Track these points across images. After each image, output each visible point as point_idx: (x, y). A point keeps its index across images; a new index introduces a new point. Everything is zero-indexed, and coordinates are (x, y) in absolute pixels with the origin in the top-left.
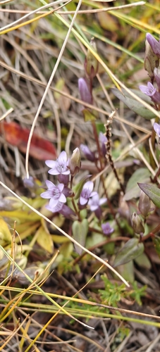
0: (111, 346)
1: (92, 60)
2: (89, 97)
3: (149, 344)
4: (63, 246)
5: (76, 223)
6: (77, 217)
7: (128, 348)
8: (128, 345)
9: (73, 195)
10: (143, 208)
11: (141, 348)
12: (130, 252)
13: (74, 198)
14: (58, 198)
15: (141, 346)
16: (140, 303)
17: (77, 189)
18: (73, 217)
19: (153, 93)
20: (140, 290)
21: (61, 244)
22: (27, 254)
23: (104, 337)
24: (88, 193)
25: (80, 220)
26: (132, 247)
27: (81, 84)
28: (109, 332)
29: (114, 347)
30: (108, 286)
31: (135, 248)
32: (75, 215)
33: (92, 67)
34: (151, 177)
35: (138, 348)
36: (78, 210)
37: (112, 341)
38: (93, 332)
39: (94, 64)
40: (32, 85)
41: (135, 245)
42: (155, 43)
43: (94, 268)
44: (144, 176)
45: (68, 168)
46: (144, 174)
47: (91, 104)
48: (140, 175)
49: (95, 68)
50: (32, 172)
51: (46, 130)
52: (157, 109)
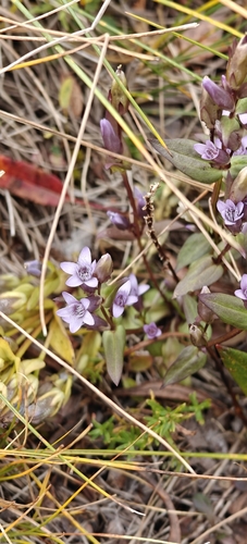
1: (119, 95)
2: (116, 144)
3: (215, 466)
4: (87, 337)
5: (107, 333)
6: (109, 327)
9: (103, 301)
12: (186, 365)
13: (103, 304)
14: (82, 317)
15: (204, 469)
16: (202, 422)
17: (107, 293)
18: (104, 328)
19: (215, 156)
24: (124, 297)
25: (113, 329)
27: (104, 128)
30: (157, 412)
31: (194, 359)
32: (106, 326)
33: (120, 104)
34: (212, 258)
36: (109, 316)
39: (122, 100)
40: (23, 84)
41: (193, 354)
42: (216, 91)
43: (133, 365)
44: (202, 246)
45: (95, 275)
46: (202, 241)
47: (120, 153)
48: (196, 243)
49: (124, 104)
50: (33, 223)
51: (49, 154)
52: (220, 168)
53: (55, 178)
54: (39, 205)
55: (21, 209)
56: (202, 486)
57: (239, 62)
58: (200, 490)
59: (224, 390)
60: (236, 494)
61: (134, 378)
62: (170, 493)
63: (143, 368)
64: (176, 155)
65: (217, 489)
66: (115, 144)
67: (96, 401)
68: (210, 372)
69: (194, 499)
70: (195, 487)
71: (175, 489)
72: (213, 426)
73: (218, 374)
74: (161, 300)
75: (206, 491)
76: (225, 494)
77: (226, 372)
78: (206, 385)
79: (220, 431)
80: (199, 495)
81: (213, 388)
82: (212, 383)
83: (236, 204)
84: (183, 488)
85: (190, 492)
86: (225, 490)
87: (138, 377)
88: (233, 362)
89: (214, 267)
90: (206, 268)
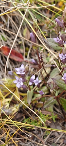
0: (44, 137)
1: (35, 26)
3: (59, 136)
4: (26, 96)
5: (28, 91)
6: (29, 89)
7: (50, 137)
8: (50, 136)
9: (27, 81)
10: (55, 86)
11: (56, 138)
12: (50, 102)
13: (27, 82)
14: (20, 83)
15: (56, 137)
16: (55, 121)
17: (28, 79)
18: (27, 89)
19: (59, 41)
20: (55, 117)
21: (25, 96)
22: (10, 102)
23: (41, 133)
24: (33, 80)
25: (30, 90)
26: (51, 101)
27: (31, 35)
28: (43, 131)
29: (45, 137)
30: (41, 115)
31: (52, 101)
32: (28, 88)
33: (36, 28)
34: (59, 73)
35: (54, 138)
36: (29, 86)
37: (44, 135)
38: (36, 131)
39: (36, 27)
40: (14, 30)
41: (52, 100)
42: (59, 22)
43: (38, 106)
44: (57, 71)
45: (24, 71)
46: (57, 70)
47: (36, 43)
48: (56, 71)
49: (37, 29)
50: (14, 66)
51: (20, 48)
52: (61, 47)
53: (21, 55)
54: (16, 61)
55: (11, 62)
56: (54, 141)
57: (65, 13)
58: (54, 142)
59: (63, 115)
60: (64, 145)
61: (38, 110)
62: (45, 142)
63: (40, 107)
64: (49, 42)
65: (59, 142)
66: (34, 40)
67: (27, 115)
68: (59, 110)
69: (52, 145)
70: (52, 141)
71: (47, 141)
72: (59, 125)
73: (61, 111)
74: (47, 89)
75: (55, 142)
76: (61, 144)
77: (64, 110)
78: (58, 113)
79: (61, 126)
80: (53, 143)
81: (60, 114)
82: (60, 113)
83: (64, 55)
84: (49, 141)
85: (51, 143)
86: (61, 143)
87: (39, 109)
88: (63, 102)
89: (59, 76)
90: (57, 75)
